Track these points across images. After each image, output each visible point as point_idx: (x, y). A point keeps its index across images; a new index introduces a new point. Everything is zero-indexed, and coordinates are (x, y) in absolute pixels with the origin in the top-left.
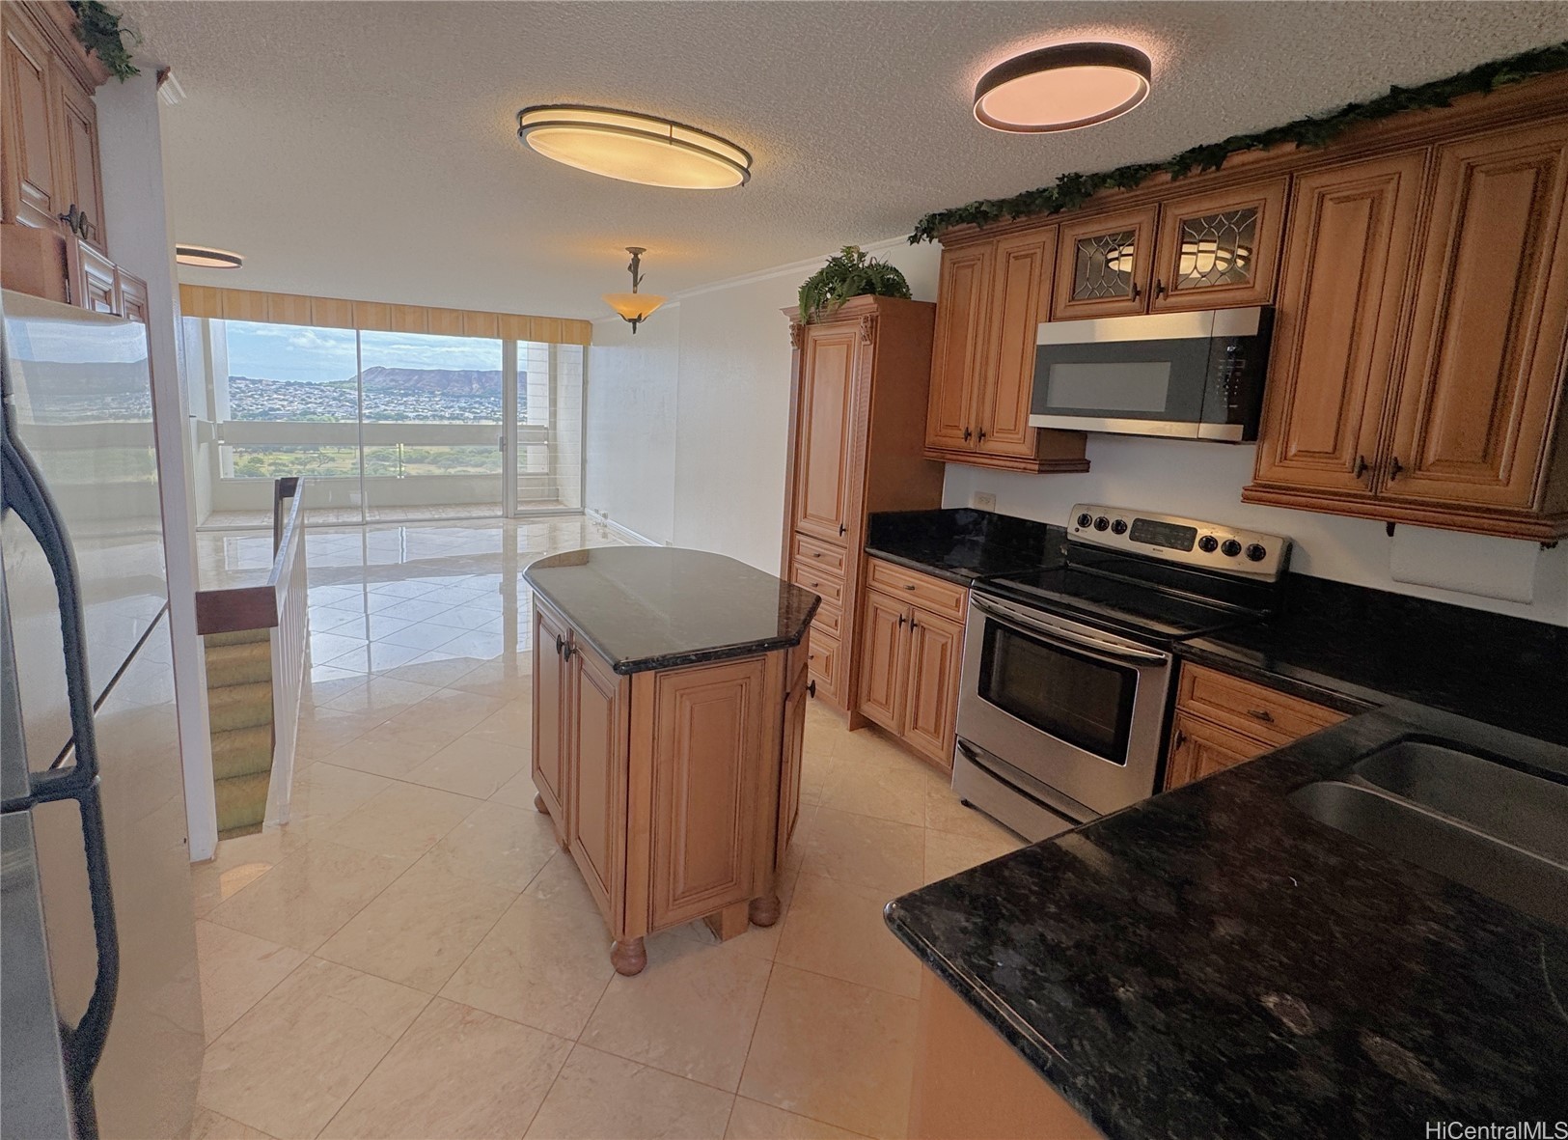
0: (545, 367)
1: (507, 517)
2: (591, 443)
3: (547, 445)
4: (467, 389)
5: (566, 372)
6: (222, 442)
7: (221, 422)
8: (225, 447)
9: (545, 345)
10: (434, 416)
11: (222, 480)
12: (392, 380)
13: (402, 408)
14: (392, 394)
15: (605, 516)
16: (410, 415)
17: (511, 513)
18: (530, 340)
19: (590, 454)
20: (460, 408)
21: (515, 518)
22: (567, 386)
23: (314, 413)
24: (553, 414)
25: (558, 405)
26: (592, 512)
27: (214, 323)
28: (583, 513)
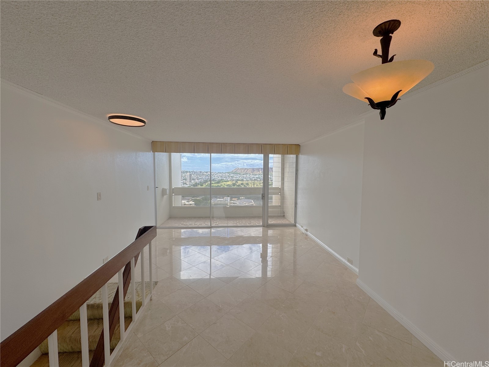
0: (280, 165)
1: (264, 226)
2: (299, 196)
3: (280, 195)
4: (258, 173)
5: (288, 166)
6: (174, 194)
7: (174, 188)
8: (175, 196)
9: (280, 156)
10: (250, 180)
11: (173, 207)
12: (241, 171)
13: (243, 178)
14: (241, 174)
15: (306, 230)
16: (245, 179)
17: (266, 225)
18: (274, 154)
19: (299, 201)
20: (257, 178)
21: (267, 227)
22: (288, 172)
23: (223, 179)
24: (283, 184)
25: (285, 180)
26: (300, 227)
27: (173, 155)
28: (295, 226)
